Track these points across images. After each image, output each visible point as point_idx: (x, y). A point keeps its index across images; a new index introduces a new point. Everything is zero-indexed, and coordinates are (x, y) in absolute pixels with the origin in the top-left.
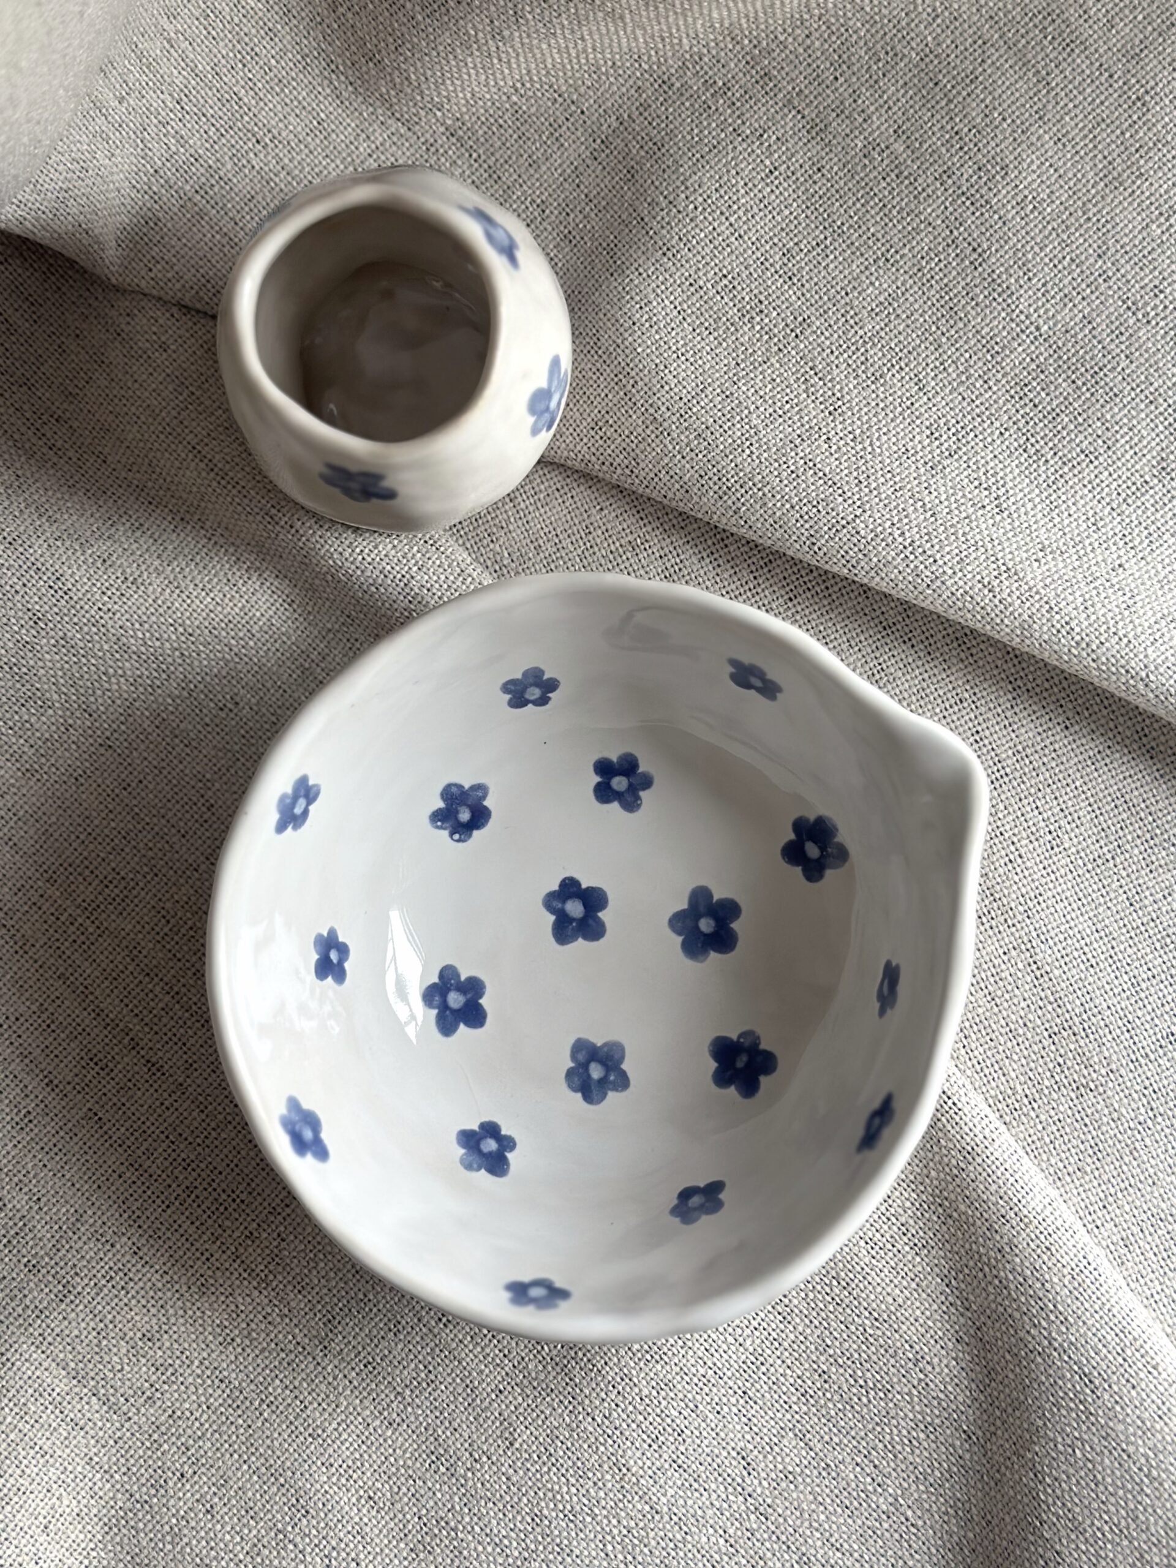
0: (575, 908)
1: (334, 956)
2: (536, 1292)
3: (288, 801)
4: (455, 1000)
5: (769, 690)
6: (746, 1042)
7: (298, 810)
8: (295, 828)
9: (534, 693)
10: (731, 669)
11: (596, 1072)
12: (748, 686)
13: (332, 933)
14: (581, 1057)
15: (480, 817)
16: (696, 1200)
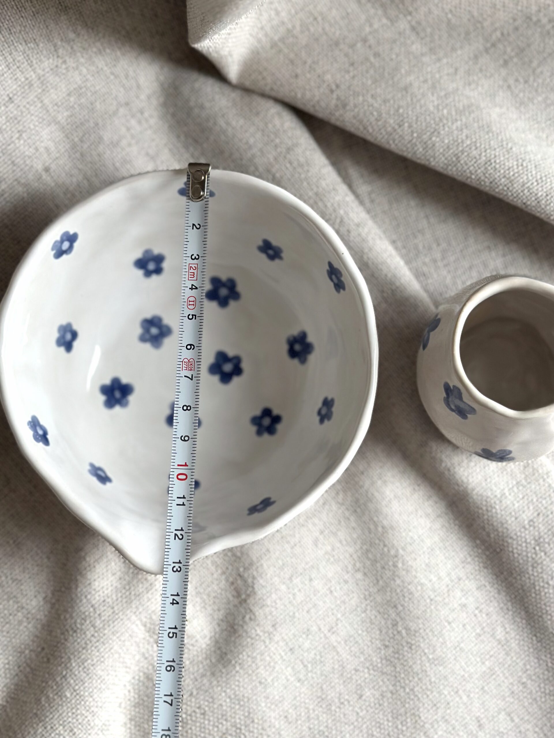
0: (228, 368)
1: (271, 252)
2: (66, 245)
3: (339, 275)
4: (223, 292)
5: (253, 510)
6: (124, 401)
7: (334, 277)
8: (328, 271)
9: (324, 412)
10: (272, 500)
11: (154, 331)
12: (262, 502)
13: (280, 258)
14: (164, 329)
15: (293, 353)
16: (69, 337)
